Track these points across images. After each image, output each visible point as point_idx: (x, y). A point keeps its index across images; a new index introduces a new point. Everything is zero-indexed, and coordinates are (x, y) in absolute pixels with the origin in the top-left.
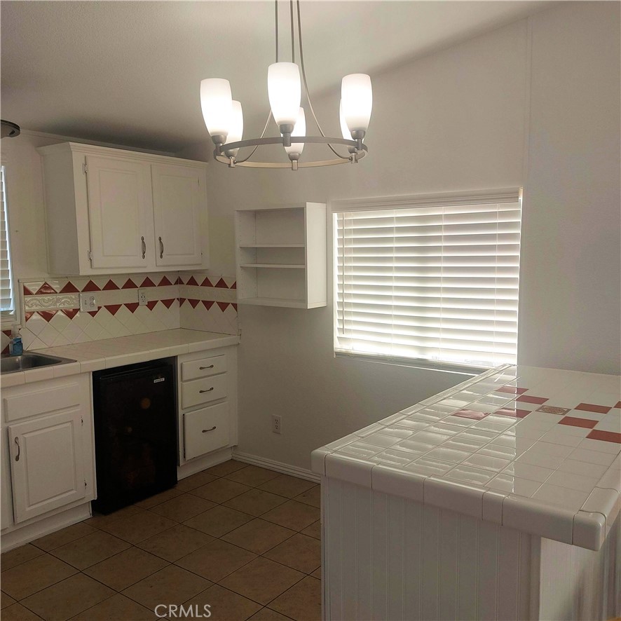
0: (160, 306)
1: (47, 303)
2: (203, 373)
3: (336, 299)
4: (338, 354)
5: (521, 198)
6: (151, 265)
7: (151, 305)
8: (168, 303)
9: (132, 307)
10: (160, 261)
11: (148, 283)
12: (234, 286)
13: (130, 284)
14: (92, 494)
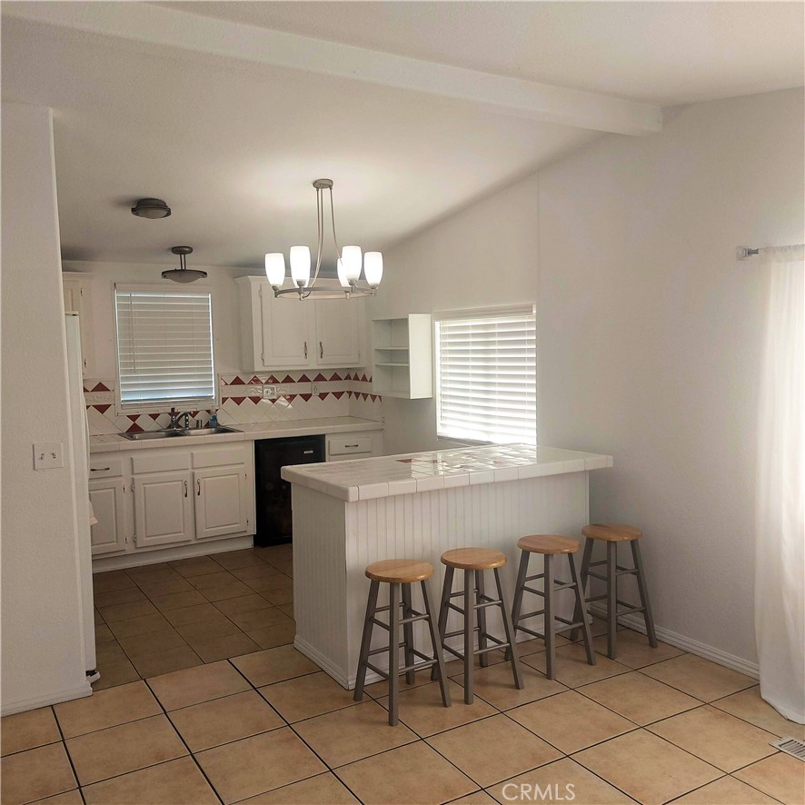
0: (331, 397)
1: (238, 391)
2: (348, 450)
3: (438, 391)
4: (439, 437)
5: (534, 312)
6: (313, 364)
7: (323, 396)
8: (338, 395)
9: (306, 397)
10: (321, 361)
11: (320, 378)
12: (371, 381)
13: (304, 379)
14: (253, 530)
